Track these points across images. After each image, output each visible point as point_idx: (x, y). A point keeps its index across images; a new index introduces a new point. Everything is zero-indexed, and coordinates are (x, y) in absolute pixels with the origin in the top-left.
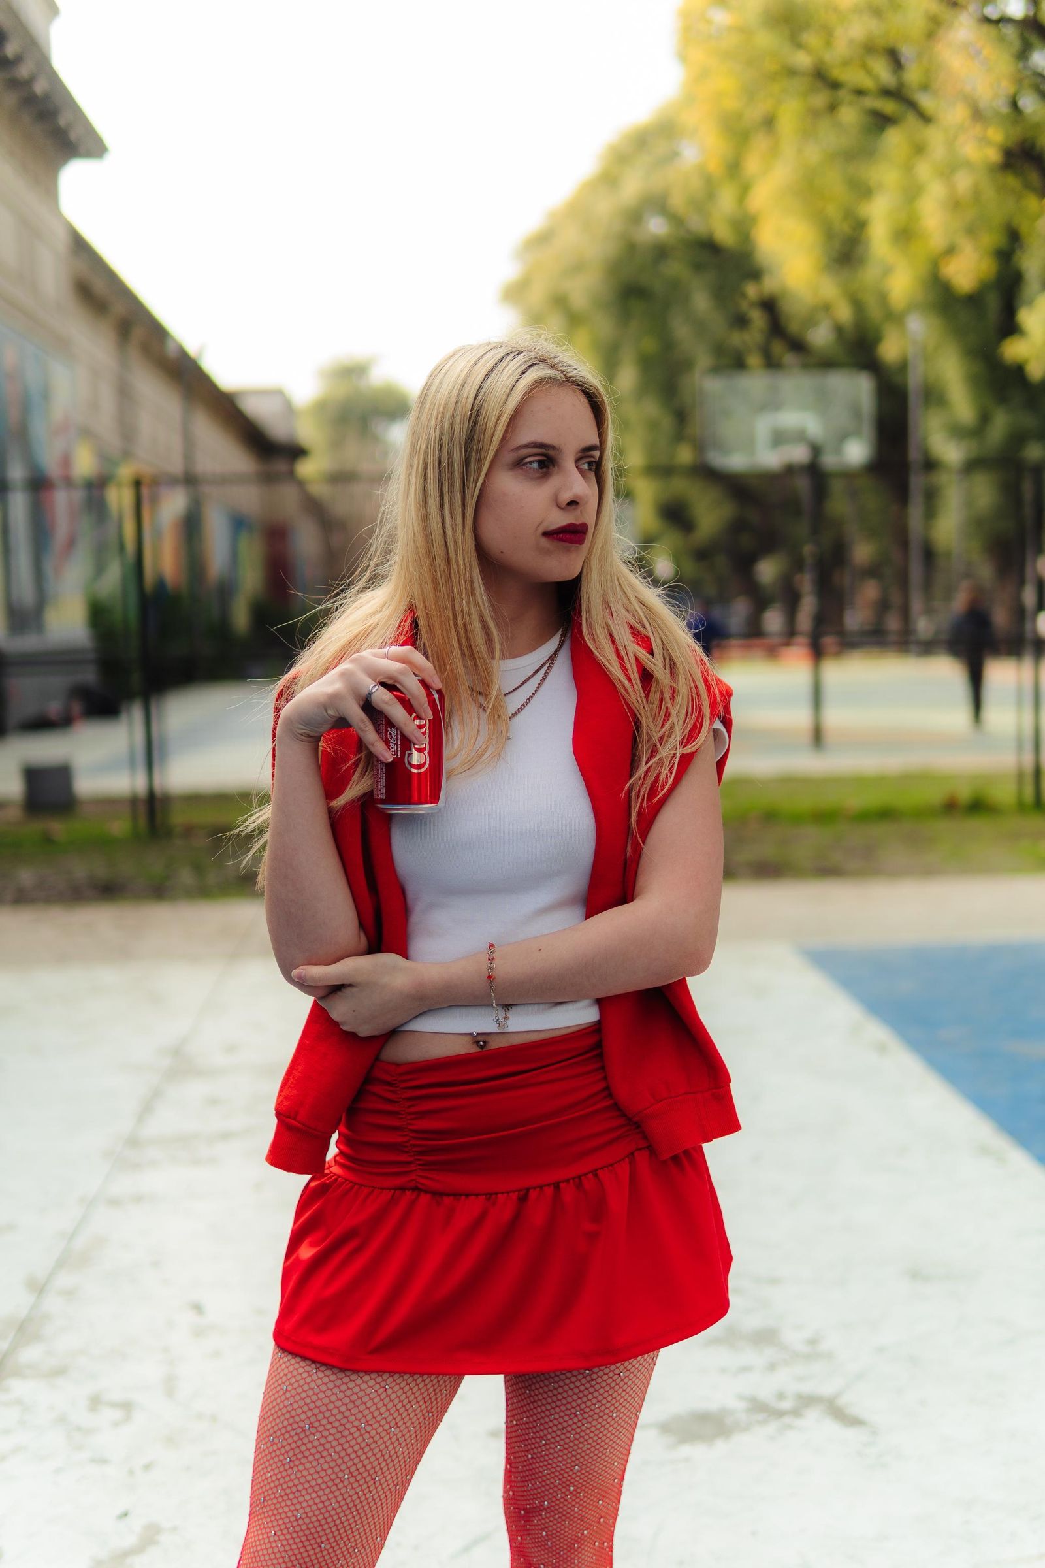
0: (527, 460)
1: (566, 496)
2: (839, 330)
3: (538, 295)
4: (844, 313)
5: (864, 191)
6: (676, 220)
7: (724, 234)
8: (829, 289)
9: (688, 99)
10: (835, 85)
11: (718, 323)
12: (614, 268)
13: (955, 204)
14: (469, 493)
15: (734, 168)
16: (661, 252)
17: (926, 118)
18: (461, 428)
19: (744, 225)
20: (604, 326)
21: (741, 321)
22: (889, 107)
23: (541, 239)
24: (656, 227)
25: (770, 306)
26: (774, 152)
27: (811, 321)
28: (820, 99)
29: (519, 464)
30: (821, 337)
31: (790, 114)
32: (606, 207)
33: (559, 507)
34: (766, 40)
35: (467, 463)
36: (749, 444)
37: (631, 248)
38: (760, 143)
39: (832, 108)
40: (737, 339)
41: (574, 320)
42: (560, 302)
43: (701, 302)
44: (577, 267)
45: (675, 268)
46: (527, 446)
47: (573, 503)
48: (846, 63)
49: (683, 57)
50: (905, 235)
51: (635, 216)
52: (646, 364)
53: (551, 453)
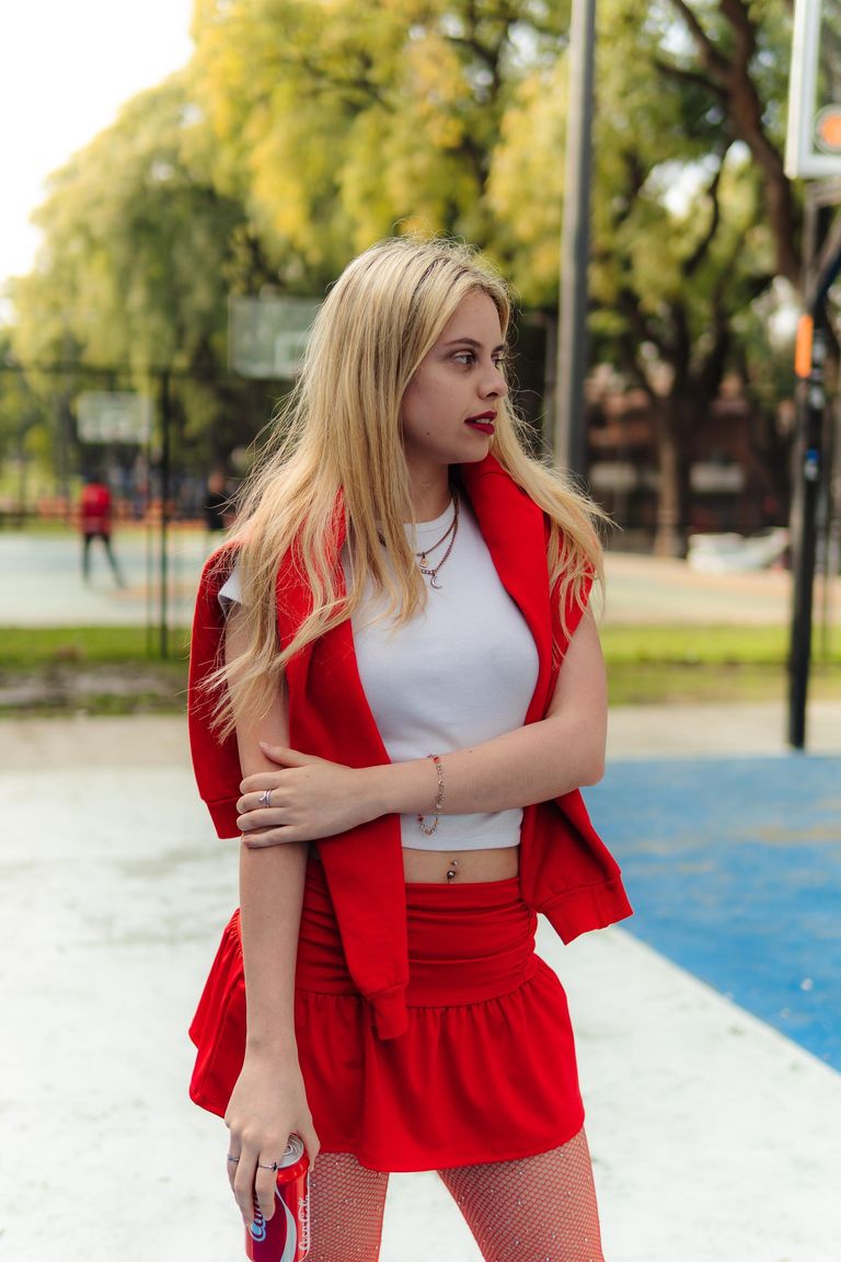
0: (458, 354)
1: (488, 388)
2: (308, 270)
3: (63, 220)
4: (315, 257)
5: (340, 161)
6: (183, 170)
7: (222, 185)
8: (306, 237)
9: (201, 70)
10: (318, 74)
11: (212, 256)
12: (129, 204)
13: (413, 178)
14: (402, 378)
15: (237, 130)
16: (167, 195)
17: (390, 110)
18: (400, 323)
19: (242, 179)
20: (119, 251)
21: (228, 255)
22: (358, 95)
23: (69, 174)
24: (162, 174)
25: (254, 245)
26: (269, 125)
27: (284, 261)
28: (308, 83)
29: (450, 356)
30: (292, 272)
31: (283, 92)
32: (123, 154)
33: (480, 397)
34: (265, 31)
35: (402, 352)
36: (270, 356)
37: (142, 190)
38: (259, 115)
39: (315, 94)
40: (227, 270)
41: (93, 245)
42: (82, 228)
43: (200, 238)
44: (98, 202)
45: (180, 209)
46: (460, 341)
47: (494, 395)
48: (328, 57)
49: (196, 37)
50: (371, 197)
51: (147, 163)
52: (153, 285)
53: (477, 350)
